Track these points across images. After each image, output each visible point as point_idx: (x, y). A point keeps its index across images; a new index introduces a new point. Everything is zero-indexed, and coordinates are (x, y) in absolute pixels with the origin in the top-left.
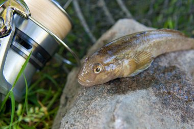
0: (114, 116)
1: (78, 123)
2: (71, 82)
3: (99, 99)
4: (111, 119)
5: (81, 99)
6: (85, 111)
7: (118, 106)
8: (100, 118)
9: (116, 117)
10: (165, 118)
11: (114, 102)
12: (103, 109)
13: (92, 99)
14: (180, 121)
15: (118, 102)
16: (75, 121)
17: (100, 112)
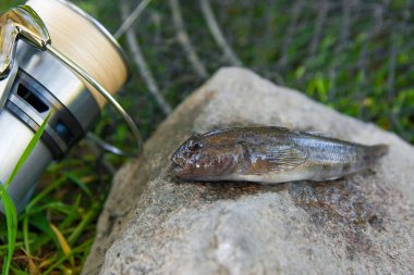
0: (215, 237)
1: (141, 256)
2: (123, 186)
3: (184, 210)
4: (210, 244)
6: (157, 232)
7: (224, 219)
8: (187, 243)
9: (220, 239)
10: (314, 248)
11: (215, 213)
12: (194, 226)
13: (169, 211)
14: (344, 256)
15: (223, 213)
16: (135, 251)
17: (187, 232)
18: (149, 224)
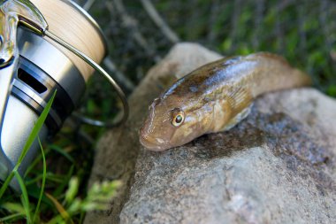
0: (227, 191)
1: (159, 214)
3: (187, 169)
4: (224, 197)
5: (152, 172)
6: (167, 191)
8: (202, 198)
9: (232, 191)
11: (219, 169)
12: (203, 183)
13: (172, 172)
16: (152, 210)
17: (197, 188)
18: (159, 185)
